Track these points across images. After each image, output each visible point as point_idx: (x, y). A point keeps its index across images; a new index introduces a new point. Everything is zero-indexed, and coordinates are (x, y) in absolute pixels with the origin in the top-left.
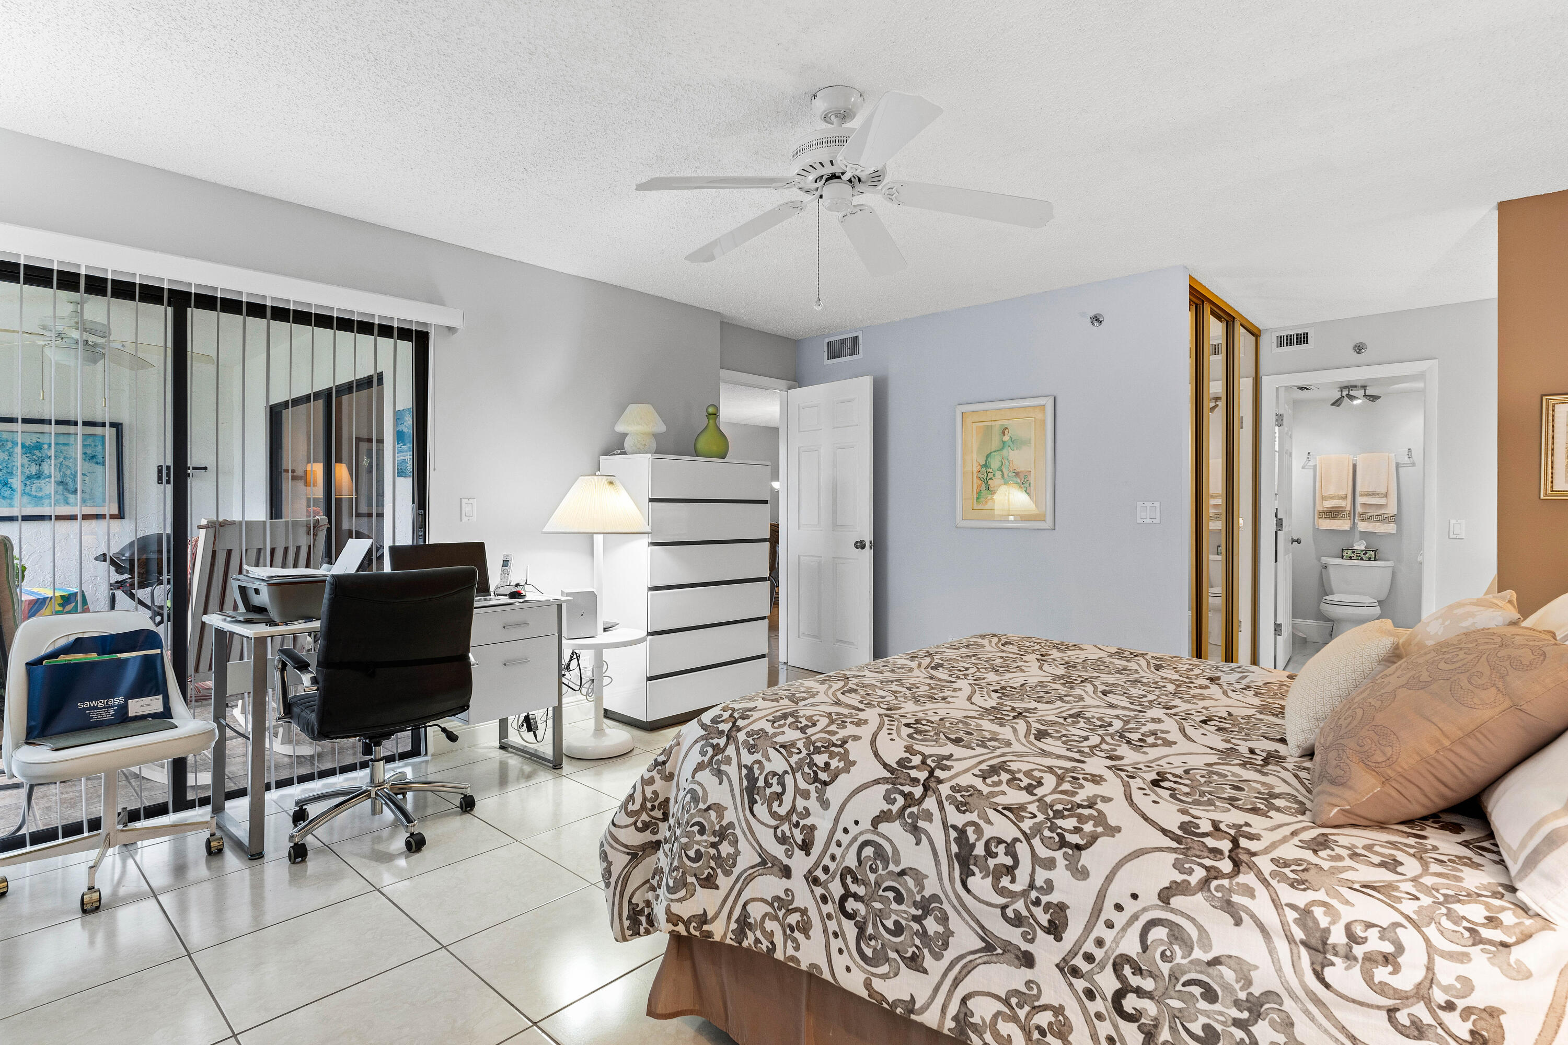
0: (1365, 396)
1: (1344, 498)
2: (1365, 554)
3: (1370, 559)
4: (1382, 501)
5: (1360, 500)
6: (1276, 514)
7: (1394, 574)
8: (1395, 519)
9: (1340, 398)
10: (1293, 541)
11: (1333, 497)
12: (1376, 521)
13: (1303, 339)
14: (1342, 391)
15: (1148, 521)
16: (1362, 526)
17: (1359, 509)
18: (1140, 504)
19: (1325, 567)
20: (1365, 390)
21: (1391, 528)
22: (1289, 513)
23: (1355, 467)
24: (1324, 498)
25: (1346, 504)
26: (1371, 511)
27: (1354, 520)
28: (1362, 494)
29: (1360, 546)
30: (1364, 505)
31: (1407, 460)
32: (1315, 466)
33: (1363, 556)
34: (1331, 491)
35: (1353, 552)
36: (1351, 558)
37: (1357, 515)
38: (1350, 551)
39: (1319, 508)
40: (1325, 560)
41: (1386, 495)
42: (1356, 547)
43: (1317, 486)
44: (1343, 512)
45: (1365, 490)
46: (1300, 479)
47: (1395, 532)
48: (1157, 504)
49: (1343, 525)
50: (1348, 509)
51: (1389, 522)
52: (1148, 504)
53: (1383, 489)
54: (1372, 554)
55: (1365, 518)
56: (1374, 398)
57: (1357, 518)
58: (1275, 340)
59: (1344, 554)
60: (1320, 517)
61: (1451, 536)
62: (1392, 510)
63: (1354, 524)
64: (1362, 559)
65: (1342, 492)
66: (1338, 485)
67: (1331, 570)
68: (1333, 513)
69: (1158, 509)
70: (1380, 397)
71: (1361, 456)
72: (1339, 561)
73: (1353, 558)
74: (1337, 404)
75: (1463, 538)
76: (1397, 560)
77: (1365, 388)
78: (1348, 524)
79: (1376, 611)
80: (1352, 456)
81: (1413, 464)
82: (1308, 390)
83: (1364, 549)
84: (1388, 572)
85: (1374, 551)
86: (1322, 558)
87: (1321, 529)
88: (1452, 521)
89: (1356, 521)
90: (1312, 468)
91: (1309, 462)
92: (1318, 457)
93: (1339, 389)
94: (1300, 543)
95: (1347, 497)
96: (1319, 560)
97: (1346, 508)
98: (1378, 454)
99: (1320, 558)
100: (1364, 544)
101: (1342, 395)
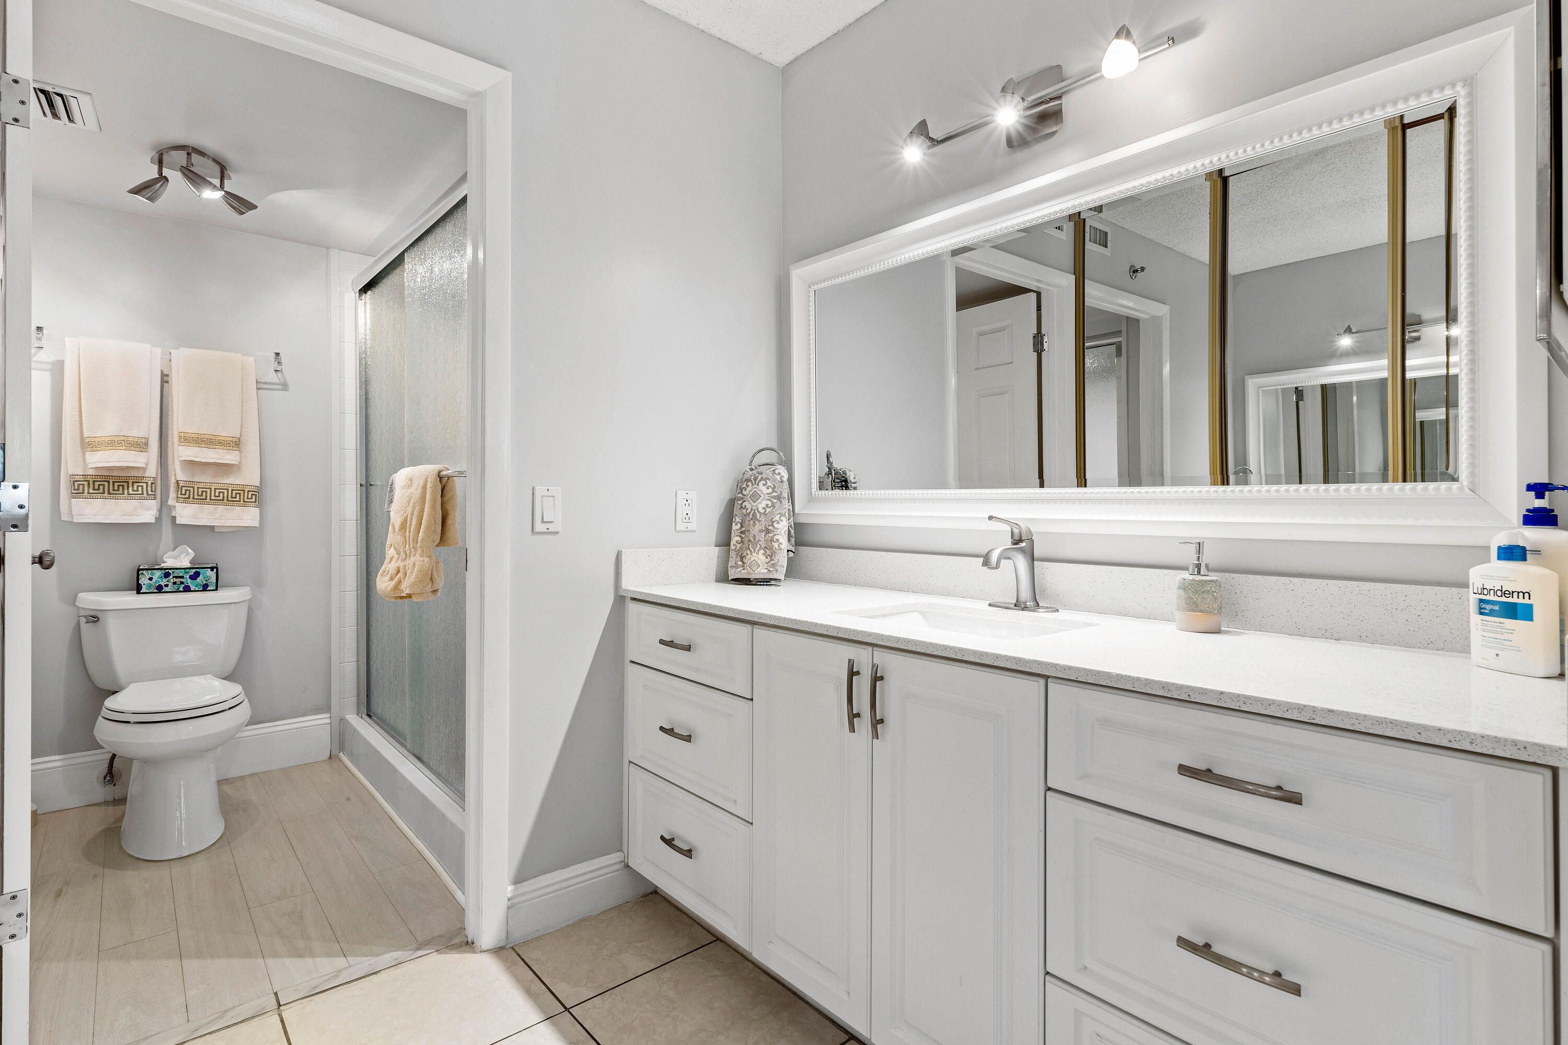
0: (222, 189)
1: (141, 446)
2: (193, 576)
3: (205, 588)
4: (229, 457)
5: (181, 453)
7: (250, 611)
8: (254, 497)
9: (156, 180)
11: (112, 443)
12: (217, 501)
14: (163, 160)
16: (187, 513)
17: (178, 474)
19: (94, 619)
20: (224, 175)
21: (247, 516)
23: (165, 379)
24: (87, 445)
25: (146, 461)
26: (205, 478)
28: (187, 440)
29: (181, 559)
30: (191, 465)
31: (272, 377)
33: (189, 582)
34: (109, 427)
35: (167, 575)
36: (160, 589)
37: (172, 488)
38: (158, 574)
39: (72, 466)
40: (90, 600)
41: (236, 444)
42: (169, 563)
43: (66, 412)
44: (137, 480)
45: (192, 429)
47: (256, 526)
49: (136, 511)
50: (152, 471)
51: (245, 504)
53: (229, 431)
54: (203, 577)
55: (189, 494)
56: (240, 204)
57: (172, 494)
59: (144, 580)
60: (76, 490)
61: (539, 527)
62: (249, 477)
63: (165, 509)
64: (187, 589)
65: (136, 433)
66: (123, 416)
67: (111, 623)
68: (110, 484)
70: (255, 207)
71: (181, 355)
72: (130, 600)
73: (166, 589)
74: (149, 193)
75: (557, 533)
76: (258, 583)
77: (223, 170)
78: (149, 509)
79: (244, 712)
80: (158, 351)
81: (285, 386)
82: (70, 119)
83: (189, 565)
84: (243, 611)
85: (212, 569)
86: (81, 595)
87: (77, 519)
88: (540, 491)
89: (171, 502)
90: (49, 367)
91: (42, 351)
92: (67, 340)
93: (154, 153)
94: (46, 563)
95: (146, 444)
96: (73, 601)
97: (144, 469)
98: (220, 353)
99: (76, 596)
100: (188, 554)
101: (160, 172)
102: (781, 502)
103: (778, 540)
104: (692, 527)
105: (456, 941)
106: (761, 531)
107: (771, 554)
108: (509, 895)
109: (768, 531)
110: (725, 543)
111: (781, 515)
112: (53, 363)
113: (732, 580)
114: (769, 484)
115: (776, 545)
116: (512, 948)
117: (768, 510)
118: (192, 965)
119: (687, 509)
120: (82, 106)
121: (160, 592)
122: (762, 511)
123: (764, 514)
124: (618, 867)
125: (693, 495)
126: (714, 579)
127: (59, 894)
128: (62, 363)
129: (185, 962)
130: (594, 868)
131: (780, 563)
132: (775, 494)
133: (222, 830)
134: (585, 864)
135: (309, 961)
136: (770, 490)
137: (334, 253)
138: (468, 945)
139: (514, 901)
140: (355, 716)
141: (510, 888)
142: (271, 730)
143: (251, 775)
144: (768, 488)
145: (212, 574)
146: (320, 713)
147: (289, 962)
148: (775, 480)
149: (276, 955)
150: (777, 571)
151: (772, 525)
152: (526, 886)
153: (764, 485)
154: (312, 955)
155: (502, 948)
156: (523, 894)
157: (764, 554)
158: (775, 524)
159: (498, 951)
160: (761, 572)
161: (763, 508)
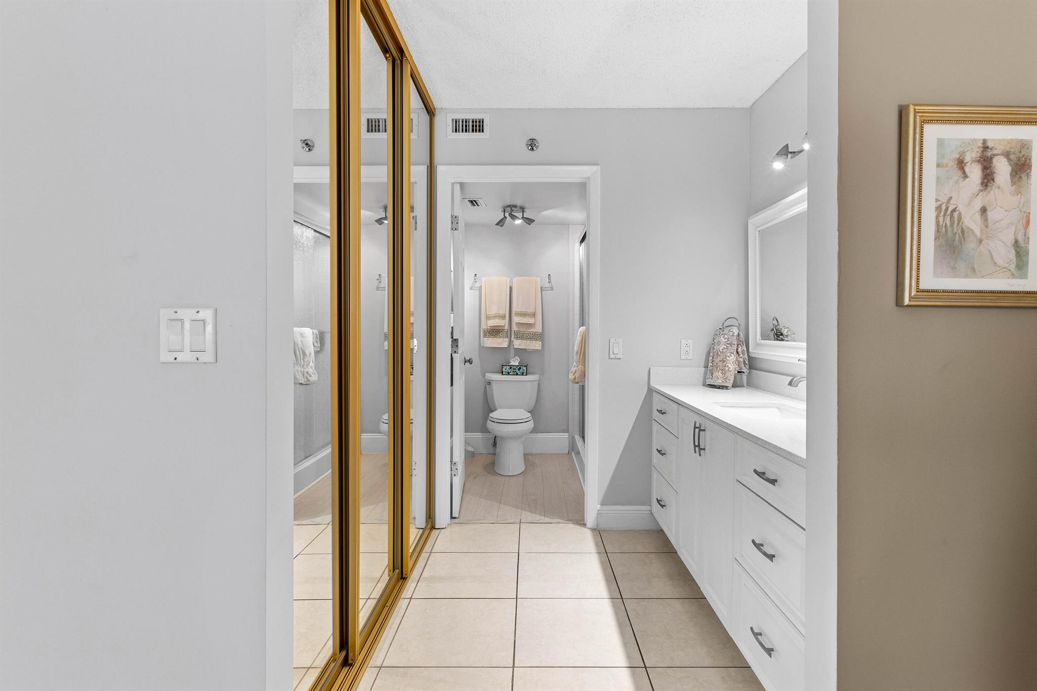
0: (523, 217)
1: (503, 317)
2: (519, 369)
3: (523, 373)
4: (531, 321)
5: (516, 319)
6: (452, 333)
7: (539, 385)
8: (540, 337)
9: (503, 219)
10: (465, 362)
11: (495, 317)
12: (527, 339)
13: (478, 126)
14: (504, 211)
15: (186, 356)
16: (518, 344)
17: (515, 328)
18: (165, 314)
19: (489, 383)
20: (523, 212)
21: (537, 345)
22: (462, 332)
23: (511, 288)
24: (488, 318)
25: (504, 323)
26: (523, 329)
27: (510, 339)
28: (518, 314)
29: (515, 362)
30: (518, 324)
31: (547, 285)
32: (481, 287)
33: (518, 371)
34: (493, 311)
35: (510, 368)
36: (508, 373)
37: (513, 333)
38: (508, 367)
39: (484, 327)
40: (489, 376)
41: (534, 315)
42: (512, 363)
43: (483, 306)
44: (502, 330)
45: (518, 309)
46: (469, 299)
47: (540, 349)
48: (207, 314)
49: (502, 342)
50: (506, 327)
51: (537, 339)
52: (187, 314)
53: (531, 310)
54: (522, 370)
55: (520, 336)
56: (529, 221)
57: (513, 336)
58: (450, 123)
59: (504, 370)
60: (485, 336)
61: (612, 356)
62: (538, 329)
63: (510, 342)
64: (517, 374)
65: (502, 312)
66: (497, 306)
67: (495, 386)
68: (495, 332)
69: (209, 328)
70: (534, 221)
71: (515, 279)
72: (499, 377)
73: (510, 374)
74: (501, 224)
75: (620, 359)
76: (542, 374)
77: (523, 209)
78: (506, 342)
79: (531, 425)
80: (509, 279)
81: (552, 289)
82: (478, 205)
83: (518, 364)
84: (536, 384)
85: (525, 366)
86: (487, 374)
87: (485, 346)
88: (612, 340)
89: (512, 339)
90: (478, 288)
91: (476, 283)
92: (483, 278)
93: (502, 209)
94: (471, 362)
95: (505, 317)
96: (484, 376)
97: (504, 326)
98: (528, 277)
99: (485, 374)
100: (518, 360)
101: (504, 216)
102: (731, 346)
103: (728, 366)
104: (690, 357)
105: (581, 522)
106: (720, 361)
107: (724, 372)
108: (598, 509)
109: (724, 361)
110: (706, 367)
111: (731, 353)
112: (479, 287)
113: (708, 385)
114: (726, 337)
115: (727, 368)
116: (599, 531)
117: (724, 350)
118: (502, 506)
119: (687, 349)
120: (480, 202)
121: (509, 375)
122: (721, 351)
123: (722, 352)
124: (648, 512)
125: (690, 342)
126: (702, 383)
127: (475, 477)
128: (481, 286)
129: (501, 505)
130: (636, 509)
131: (728, 378)
132: (729, 342)
133: (523, 470)
134: (632, 506)
135: (534, 515)
136: (726, 340)
137: (570, 226)
138: (584, 525)
139: (600, 512)
140: (578, 436)
141: (599, 506)
142: (543, 436)
143: (540, 454)
144: (725, 339)
145: (525, 368)
146: (564, 433)
147: (528, 513)
148: (729, 335)
149: (525, 510)
150: (726, 382)
151: (726, 358)
152: (605, 508)
153: (723, 337)
154: (535, 513)
155: (595, 529)
156: (603, 510)
157: (722, 373)
158: (727, 358)
159: (593, 530)
160: (719, 382)
161: (722, 349)
